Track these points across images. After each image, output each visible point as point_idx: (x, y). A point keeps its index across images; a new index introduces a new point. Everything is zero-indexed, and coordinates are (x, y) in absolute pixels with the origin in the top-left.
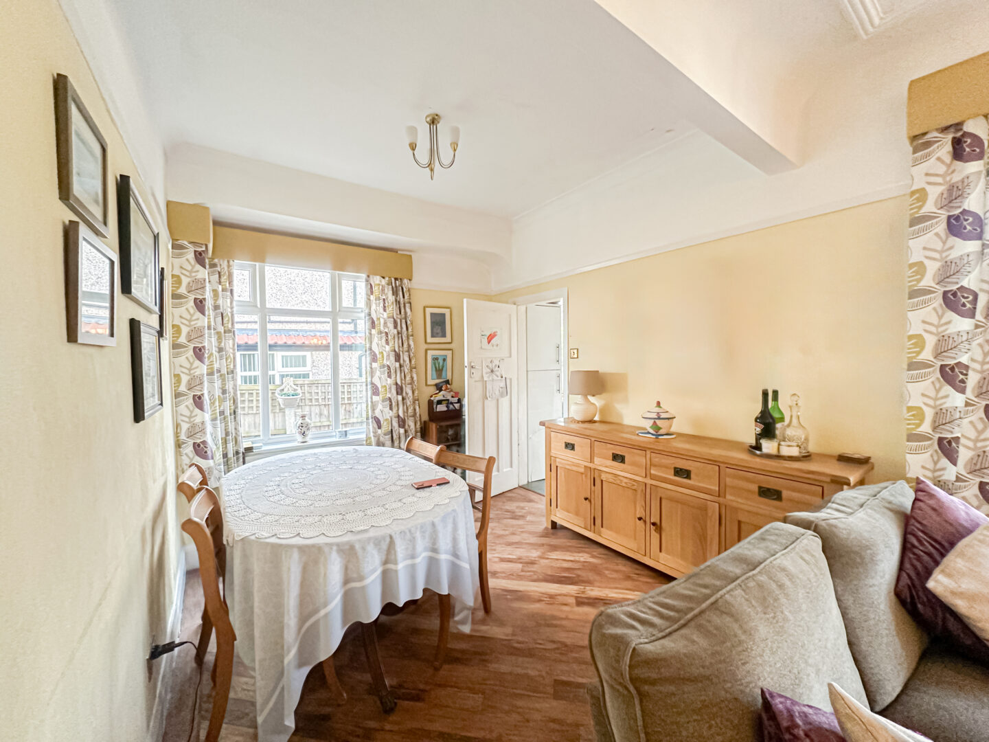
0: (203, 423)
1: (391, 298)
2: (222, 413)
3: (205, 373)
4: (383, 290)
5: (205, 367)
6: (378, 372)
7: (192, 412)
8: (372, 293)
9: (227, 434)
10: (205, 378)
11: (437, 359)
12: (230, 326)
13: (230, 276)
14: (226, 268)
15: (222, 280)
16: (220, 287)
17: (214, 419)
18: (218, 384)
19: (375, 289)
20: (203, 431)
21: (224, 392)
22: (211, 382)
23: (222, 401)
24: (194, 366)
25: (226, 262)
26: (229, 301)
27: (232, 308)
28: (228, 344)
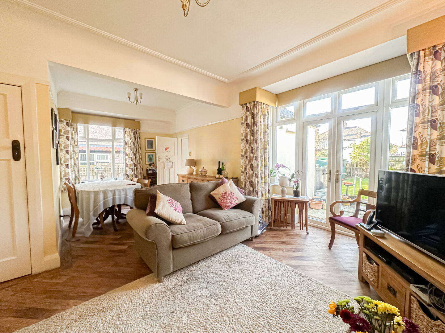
0: (68, 172)
1: (132, 135)
2: (74, 170)
3: (69, 158)
4: (130, 133)
5: (69, 156)
6: (128, 159)
7: (65, 169)
8: (126, 134)
9: (76, 177)
10: (69, 159)
11: (150, 156)
12: (77, 144)
13: (77, 129)
14: (75, 126)
15: (74, 130)
16: (74, 132)
17: (72, 172)
18: (73, 161)
19: (127, 132)
20: (68, 175)
21: (75, 164)
22: (71, 161)
23: (74, 167)
24: (66, 156)
25: (75, 124)
26: (76, 136)
27: (77, 138)
28: (76, 149)
